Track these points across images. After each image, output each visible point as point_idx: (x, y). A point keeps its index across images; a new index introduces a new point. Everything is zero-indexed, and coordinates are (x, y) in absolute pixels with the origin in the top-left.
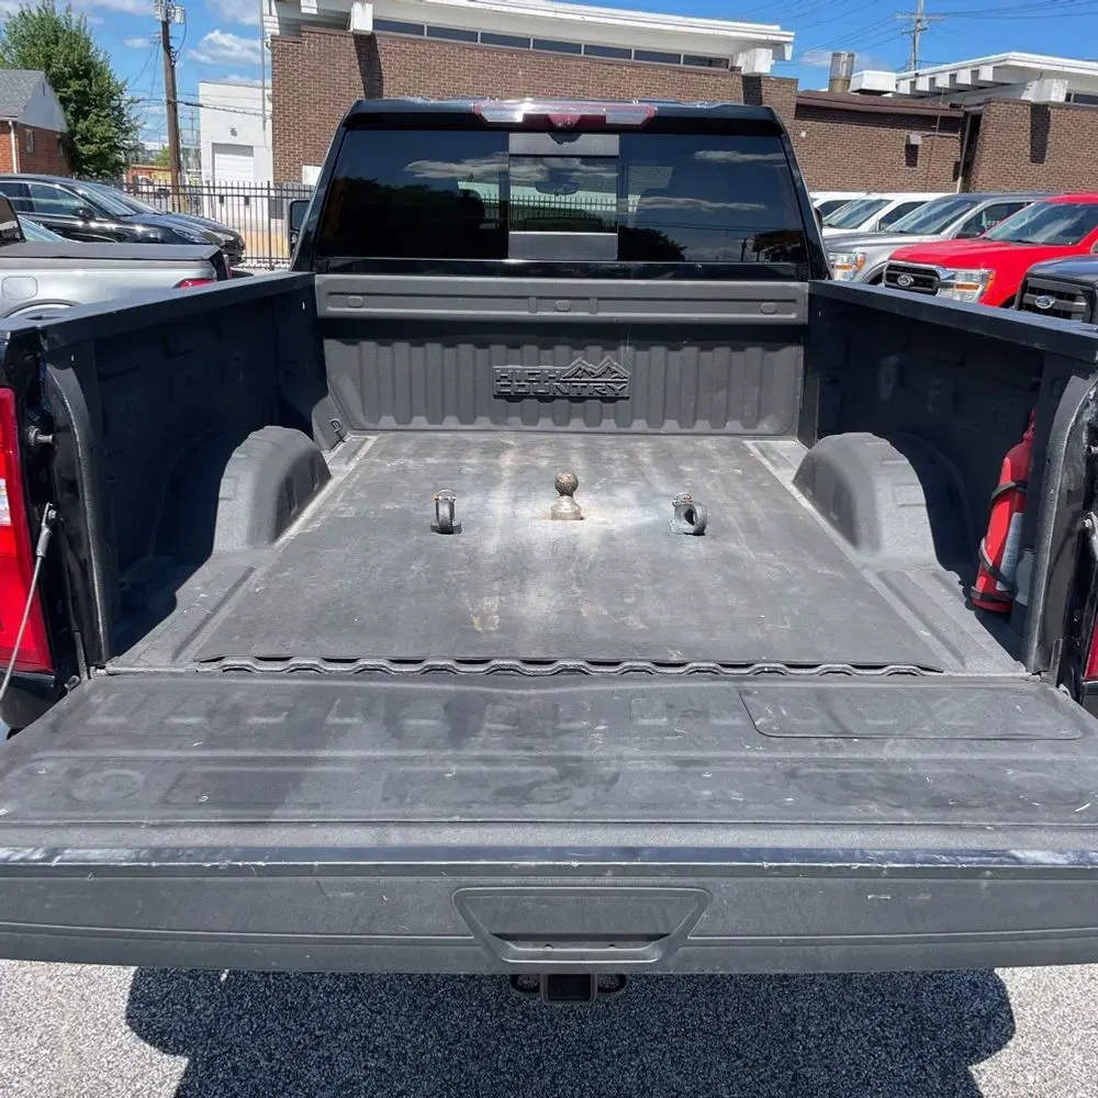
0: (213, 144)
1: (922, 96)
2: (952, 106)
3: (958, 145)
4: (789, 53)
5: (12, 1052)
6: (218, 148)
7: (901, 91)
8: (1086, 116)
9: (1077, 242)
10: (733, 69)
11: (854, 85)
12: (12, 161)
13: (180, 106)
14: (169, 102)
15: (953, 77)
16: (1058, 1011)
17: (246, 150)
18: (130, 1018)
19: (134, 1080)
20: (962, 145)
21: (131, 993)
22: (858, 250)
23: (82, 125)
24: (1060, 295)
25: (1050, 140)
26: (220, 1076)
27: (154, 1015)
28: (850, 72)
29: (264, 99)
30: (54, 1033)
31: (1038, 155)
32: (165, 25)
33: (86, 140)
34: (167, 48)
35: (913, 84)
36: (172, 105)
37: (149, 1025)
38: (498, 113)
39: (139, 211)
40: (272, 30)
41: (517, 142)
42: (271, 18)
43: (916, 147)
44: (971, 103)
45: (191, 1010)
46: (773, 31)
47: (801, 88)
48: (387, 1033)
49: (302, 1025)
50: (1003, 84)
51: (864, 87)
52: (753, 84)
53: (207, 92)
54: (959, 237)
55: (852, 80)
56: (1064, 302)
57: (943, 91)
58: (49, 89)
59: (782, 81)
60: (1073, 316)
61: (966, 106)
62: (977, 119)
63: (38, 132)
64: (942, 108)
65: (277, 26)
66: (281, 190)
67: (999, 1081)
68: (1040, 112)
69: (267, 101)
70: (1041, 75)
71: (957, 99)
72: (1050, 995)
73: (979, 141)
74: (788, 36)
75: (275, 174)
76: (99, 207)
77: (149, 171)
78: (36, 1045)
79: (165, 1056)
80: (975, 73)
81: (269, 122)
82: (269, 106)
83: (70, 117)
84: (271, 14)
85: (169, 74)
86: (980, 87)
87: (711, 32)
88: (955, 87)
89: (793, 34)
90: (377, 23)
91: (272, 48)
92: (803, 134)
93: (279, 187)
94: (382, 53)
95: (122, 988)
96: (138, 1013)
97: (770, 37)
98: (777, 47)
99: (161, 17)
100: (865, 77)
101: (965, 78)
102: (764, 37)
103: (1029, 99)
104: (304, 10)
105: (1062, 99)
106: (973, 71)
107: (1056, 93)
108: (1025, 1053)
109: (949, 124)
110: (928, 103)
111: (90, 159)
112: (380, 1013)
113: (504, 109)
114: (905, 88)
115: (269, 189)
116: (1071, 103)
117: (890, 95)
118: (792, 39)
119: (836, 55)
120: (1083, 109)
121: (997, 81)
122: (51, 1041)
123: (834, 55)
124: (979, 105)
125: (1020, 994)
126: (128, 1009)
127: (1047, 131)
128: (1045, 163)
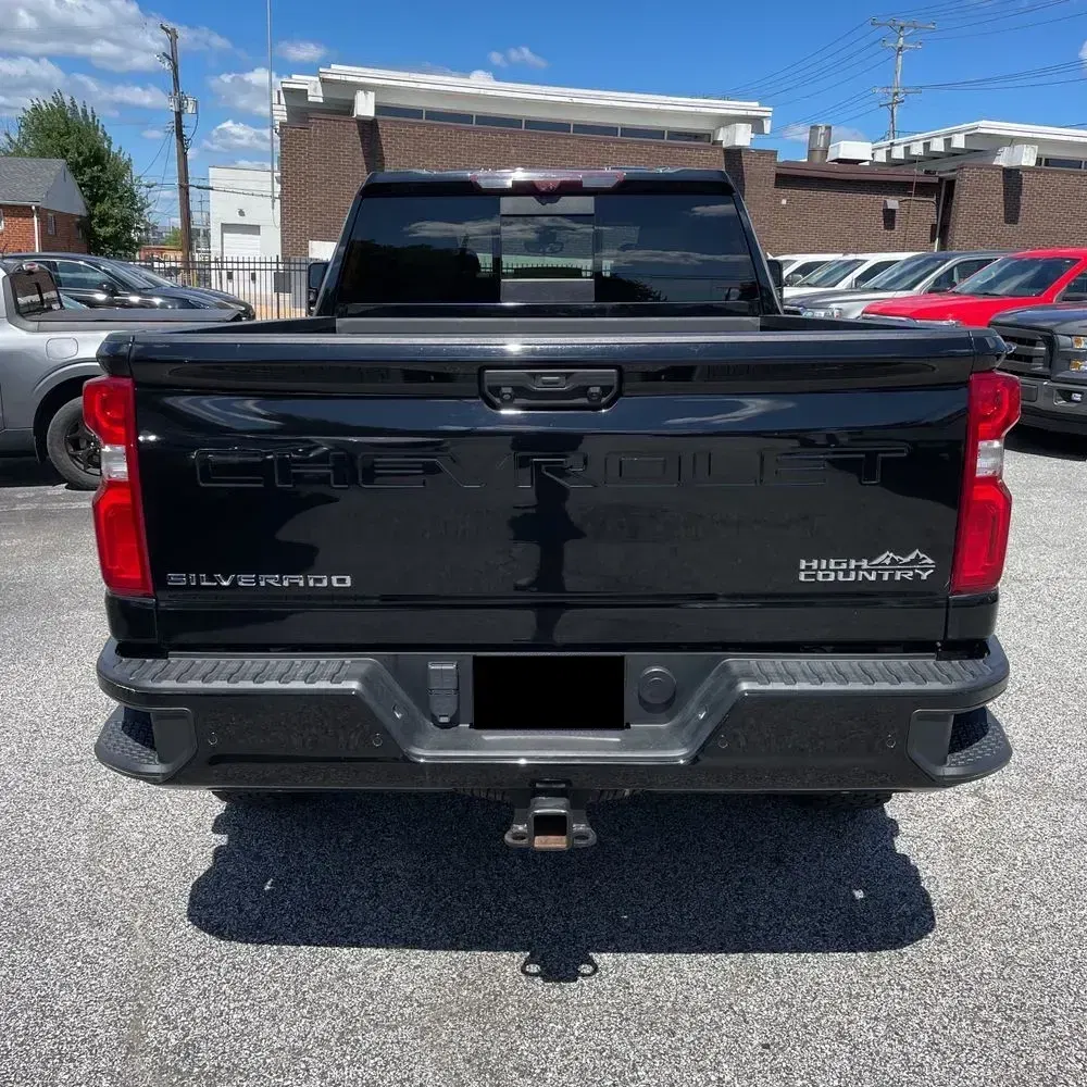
0: (222, 224)
1: (897, 163)
2: (927, 172)
3: (934, 208)
4: (767, 127)
5: (96, 940)
6: (227, 228)
7: (878, 159)
8: (1057, 178)
9: (1041, 293)
10: (715, 143)
11: (832, 156)
12: (34, 243)
13: (191, 189)
14: (181, 187)
15: (927, 145)
16: (973, 913)
17: (254, 229)
18: (191, 916)
19: (198, 958)
20: (938, 209)
21: (191, 899)
22: (834, 306)
23: (99, 209)
24: (1020, 341)
25: (1023, 202)
26: (268, 955)
27: (211, 914)
28: (828, 142)
29: (273, 181)
30: (130, 927)
31: (1012, 215)
32: (179, 114)
33: (103, 222)
34: (180, 136)
35: (889, 153)
36: (184, 190)
37: (207, 921)
38: (490, 181)
39: (158, 285)
40: (281, 118)
41: (507, 205)
42: (280, 107)
43: (893, 211)
44: (944, 170)
45: (241, 911)
46: (752, 107)
47: (780, 159)
48: (404, 926)
49: (333, 921)
50: (975, 151)
51: (841, 156)
52: (734, 155)
53: (217, 176)
54: (930, 292)
55: (830, 151)
56: (1024, 347)
57: (918, 159)
58: (70, 176)
59: (762, 153)
60: (1034, 359)
61: (940, 172)
62: (951, 184)
63: (59, 216)
64: (916, 174)
65: (285, 114)
66: (290, 263)
67: (918, 961)
68: (1012, 176)
69: (275, 183)
70: (1012, 141)
71: (931, 166)
72: (968, 902)
73: (954, 204)
74: (766, 111)
75: (283, 249)
76: (122, 282)
77: (161, 251)
78: (115, 934)
79: (222, 942)
80: (948, 142)
81: (278, 201)
82: (278, 188)
83: (87, 202)
84: (279, 104)
85: (182, 159)
86: (953, 154)
87: (693, 109)
88: (928, 155)
89: (771, 109)
90: (379, 109)
91: (280, 134)
92: (784, 202)
93: (286, 260)
94: (383, 136)
95: (183, 896)
96: (197, 913)
97: (750, 113)
98: (756, 123)
99: (175, 108)
100: (842, 146)
101: (938, 146)
102: (744, 113)
103: (1000, 164)
104: (310, 99)
105: (1032, 163)
106: (945, 140)
107: (1027, 158)
108: (942, 942)
109: (924, 189)
110: (903, 170)
111: (106, 240)
112: (398, 913)
113: (498, 178)
114: (881, 157)
115: (277, 263)
116: (1043, 166)
117: (867, 164)
118: (770, 114)
119: (815, 128)
120: (1053, 172)
121: (969, 147)
122: (127, 931)
123: (812, 127)
124: (954, 170)
125: (942, 901)
126: (189, 910)
127: (1020, 193)
128: (1019, 224)
